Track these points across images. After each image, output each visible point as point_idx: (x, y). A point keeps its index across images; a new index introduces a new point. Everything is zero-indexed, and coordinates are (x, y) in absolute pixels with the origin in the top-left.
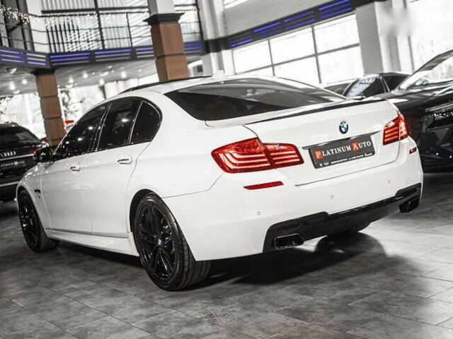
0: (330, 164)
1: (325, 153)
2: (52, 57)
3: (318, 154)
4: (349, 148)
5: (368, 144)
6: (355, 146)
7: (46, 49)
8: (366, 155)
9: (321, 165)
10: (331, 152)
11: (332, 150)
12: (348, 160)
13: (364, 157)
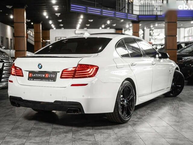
0: (33, 80)
1: (33, 75)
2: (139, 16)
3: (30, 75)
4: (44, 76)
5: (54, 76)
6: (47, 75)
7: (138, 13)
8: (50, 80)
9: (30, 79)
10: (35, 75)
11: (36, 75)
12: (41, 81)
13: (49, 81)
